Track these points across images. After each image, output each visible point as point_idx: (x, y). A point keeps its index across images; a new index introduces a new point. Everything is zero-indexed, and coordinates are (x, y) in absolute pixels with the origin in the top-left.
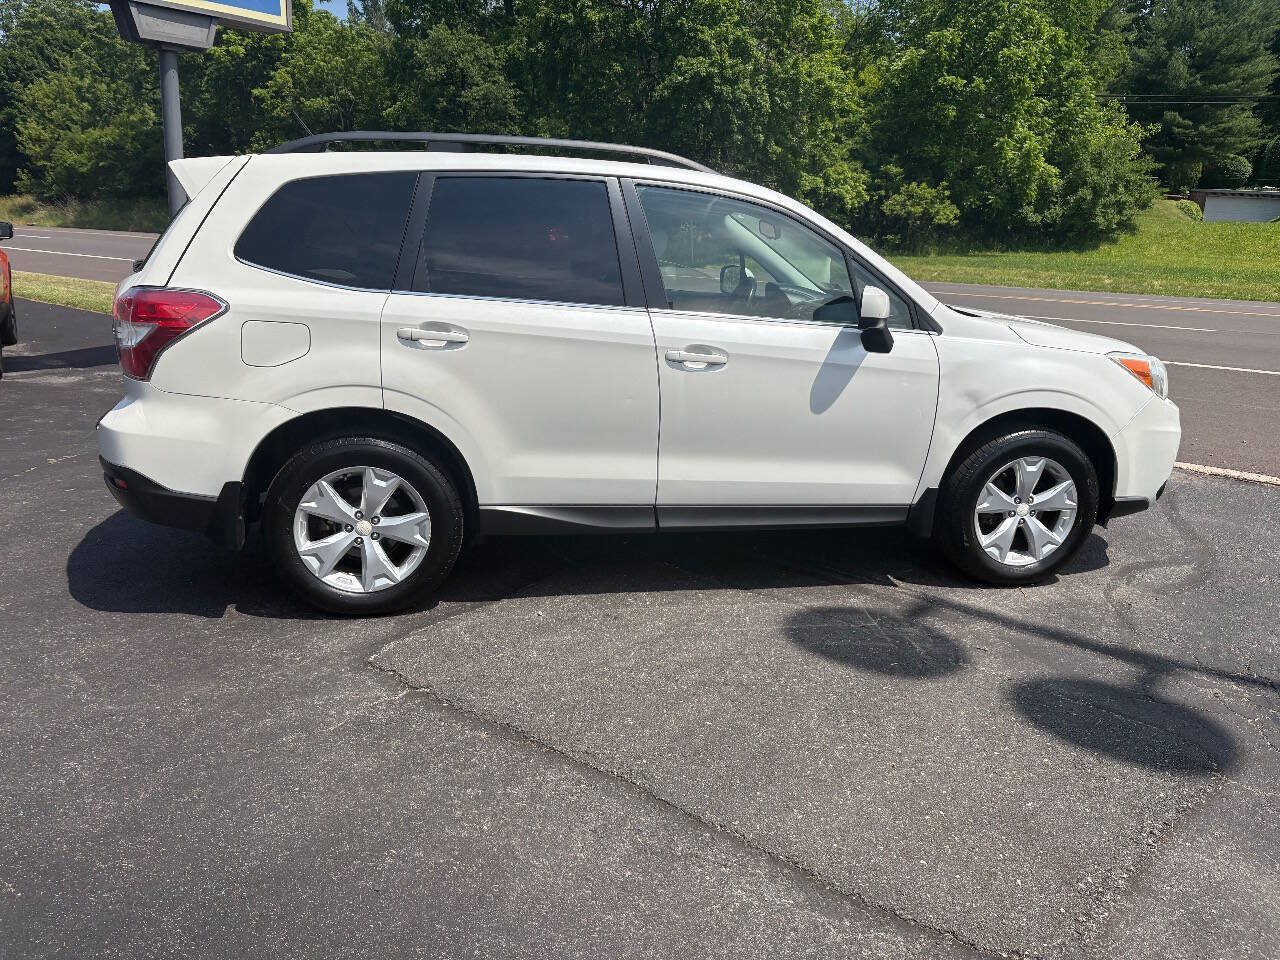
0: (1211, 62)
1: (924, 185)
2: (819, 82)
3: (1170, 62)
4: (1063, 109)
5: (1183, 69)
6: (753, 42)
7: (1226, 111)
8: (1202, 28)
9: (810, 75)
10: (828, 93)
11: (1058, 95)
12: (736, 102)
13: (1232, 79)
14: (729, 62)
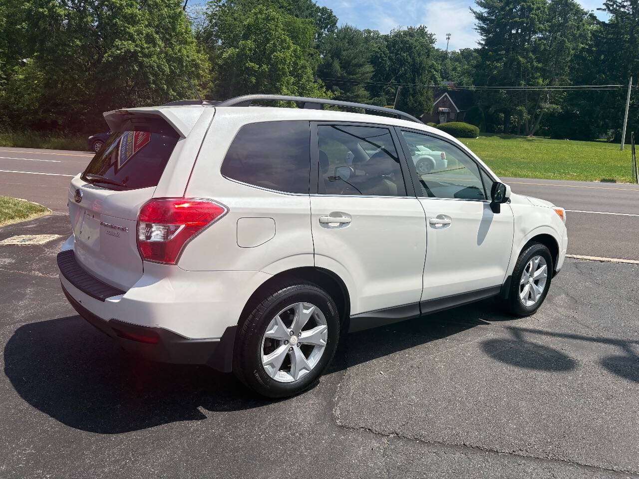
0: (349, 65)
3: (333, 65)
4: (301, 82)
5: (338, 68)
6: (157, 36)
7: (356, 87)
8: (344, 50)
11: (297, 76)
12: (151, 67)
13: (357, 74)
14: (145, 45)
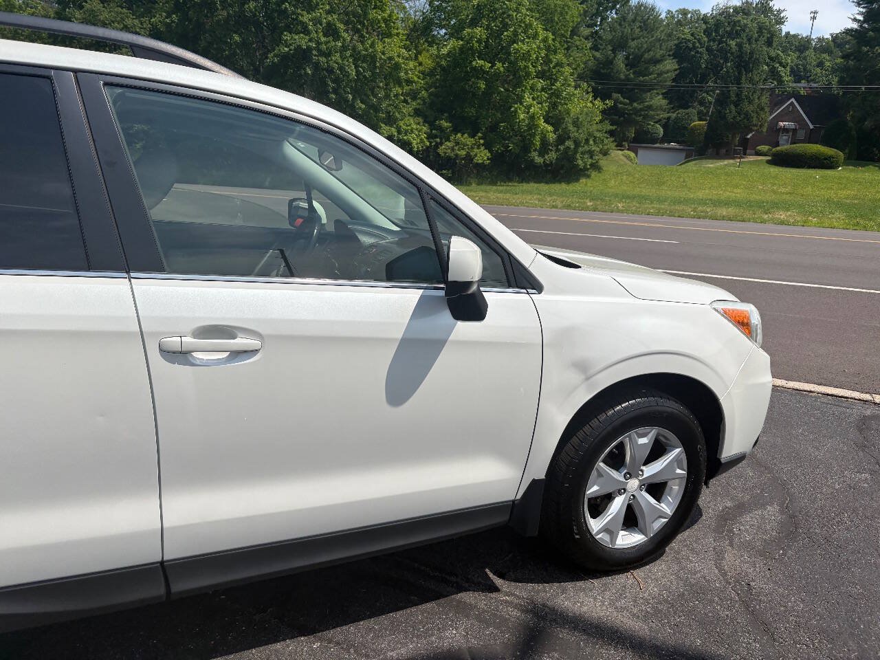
0: (639, 62)
1: (466, 135)
2: (390, 59)
3: (614, 62)
4: (553, 87)
5: (622, 66)
6: (341, 26)
7: (649, 94)
8: (633, 40)
9: (383, 53)
10: (397, 67)
11: (550, 78)
12: (330, 71)
13: (651, 74)
14: (323, 39)
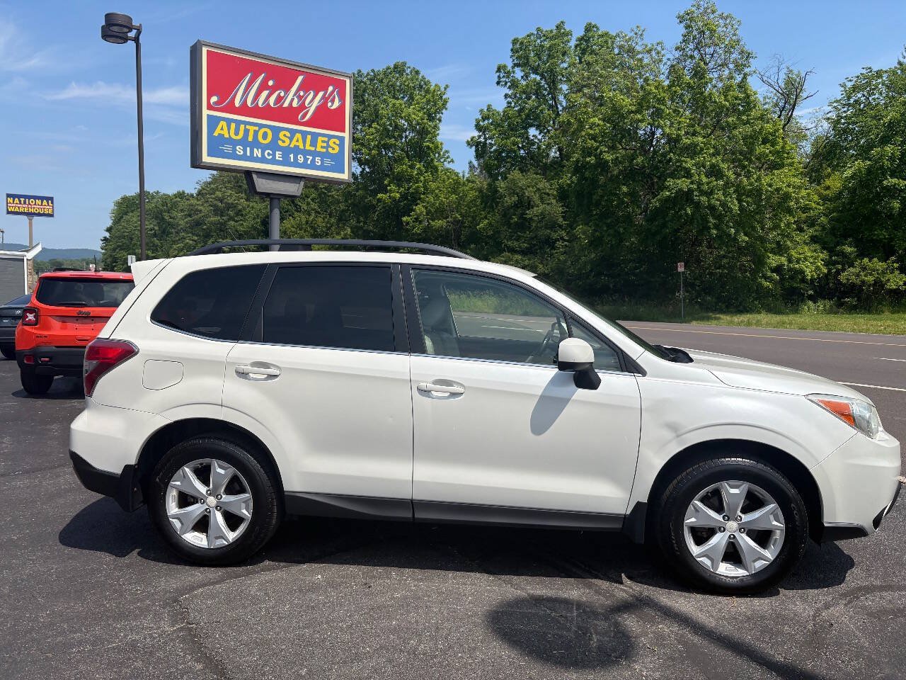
1: (875, 259)
2: (778, 190)
6: (724, 166)
9: (770, 185)
10: (787, 197)
12: (712, 208)
